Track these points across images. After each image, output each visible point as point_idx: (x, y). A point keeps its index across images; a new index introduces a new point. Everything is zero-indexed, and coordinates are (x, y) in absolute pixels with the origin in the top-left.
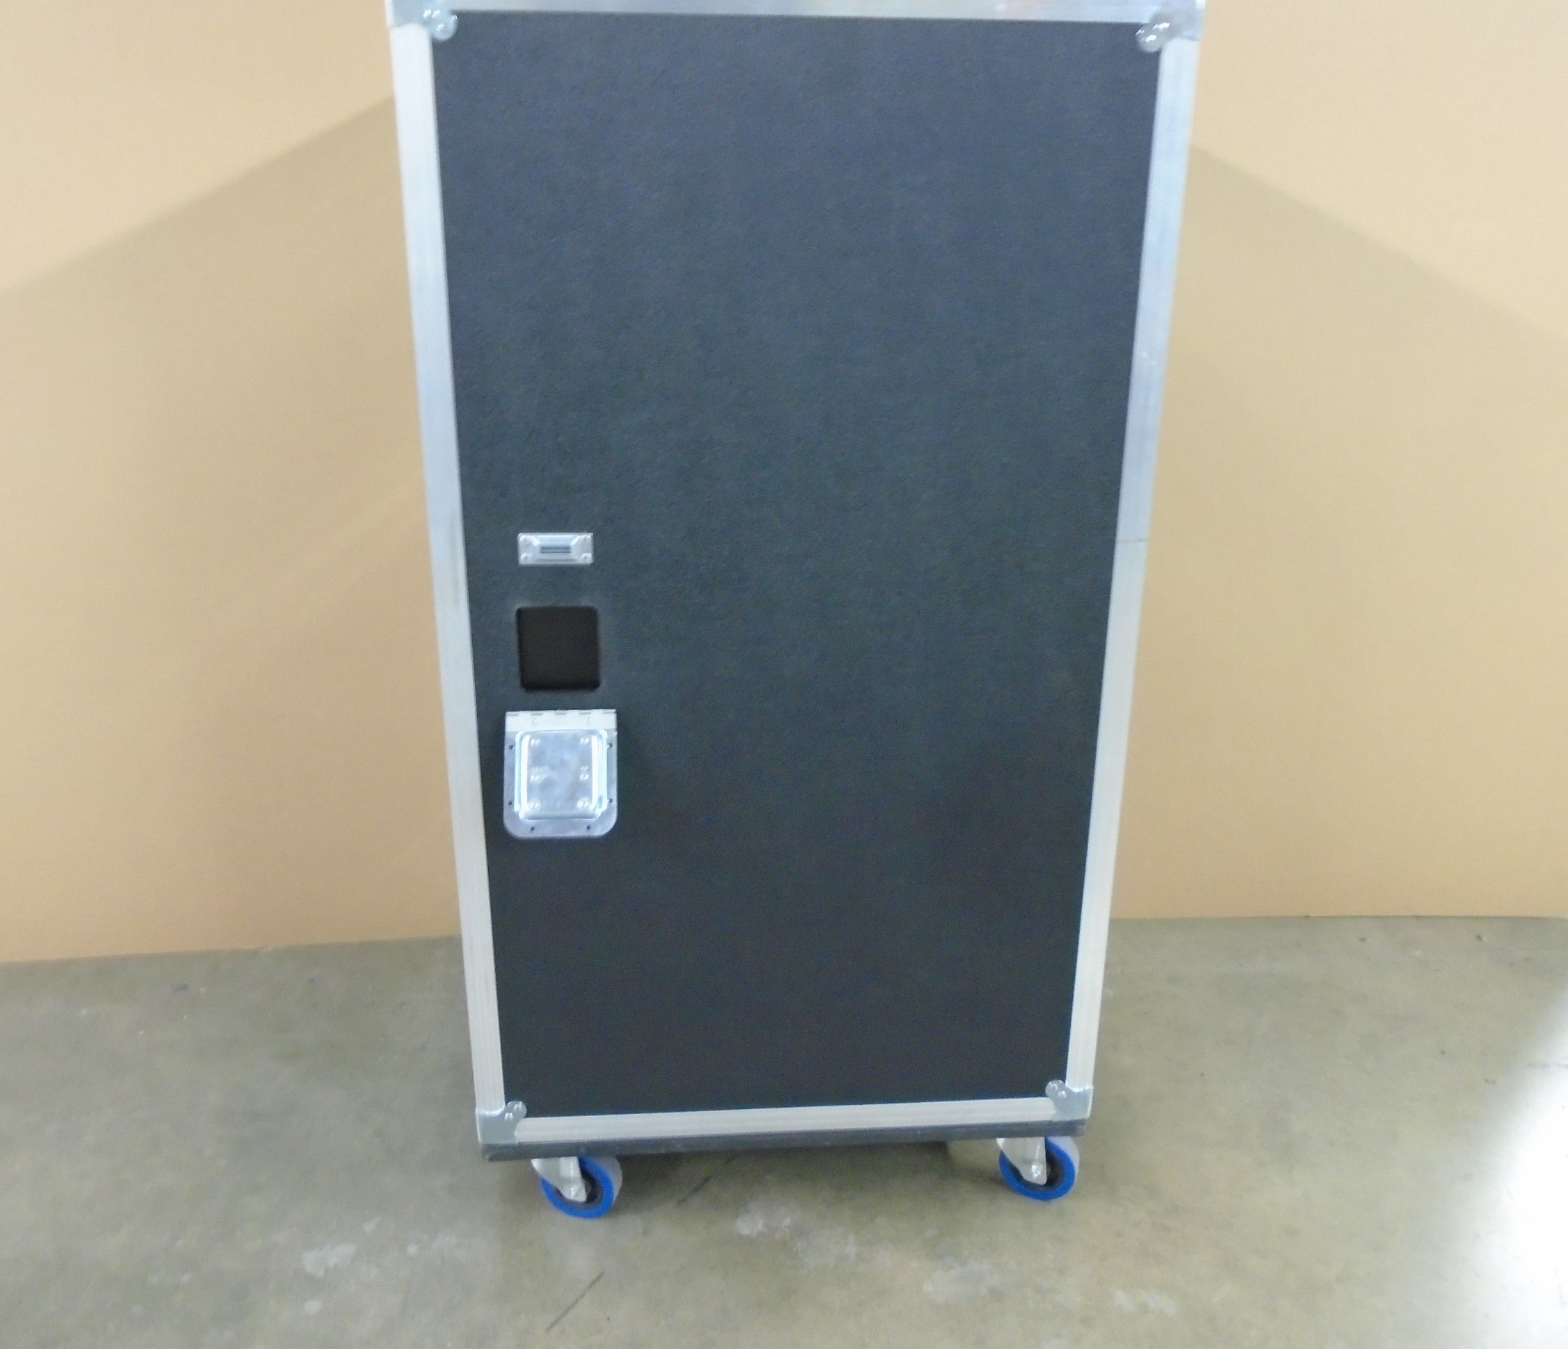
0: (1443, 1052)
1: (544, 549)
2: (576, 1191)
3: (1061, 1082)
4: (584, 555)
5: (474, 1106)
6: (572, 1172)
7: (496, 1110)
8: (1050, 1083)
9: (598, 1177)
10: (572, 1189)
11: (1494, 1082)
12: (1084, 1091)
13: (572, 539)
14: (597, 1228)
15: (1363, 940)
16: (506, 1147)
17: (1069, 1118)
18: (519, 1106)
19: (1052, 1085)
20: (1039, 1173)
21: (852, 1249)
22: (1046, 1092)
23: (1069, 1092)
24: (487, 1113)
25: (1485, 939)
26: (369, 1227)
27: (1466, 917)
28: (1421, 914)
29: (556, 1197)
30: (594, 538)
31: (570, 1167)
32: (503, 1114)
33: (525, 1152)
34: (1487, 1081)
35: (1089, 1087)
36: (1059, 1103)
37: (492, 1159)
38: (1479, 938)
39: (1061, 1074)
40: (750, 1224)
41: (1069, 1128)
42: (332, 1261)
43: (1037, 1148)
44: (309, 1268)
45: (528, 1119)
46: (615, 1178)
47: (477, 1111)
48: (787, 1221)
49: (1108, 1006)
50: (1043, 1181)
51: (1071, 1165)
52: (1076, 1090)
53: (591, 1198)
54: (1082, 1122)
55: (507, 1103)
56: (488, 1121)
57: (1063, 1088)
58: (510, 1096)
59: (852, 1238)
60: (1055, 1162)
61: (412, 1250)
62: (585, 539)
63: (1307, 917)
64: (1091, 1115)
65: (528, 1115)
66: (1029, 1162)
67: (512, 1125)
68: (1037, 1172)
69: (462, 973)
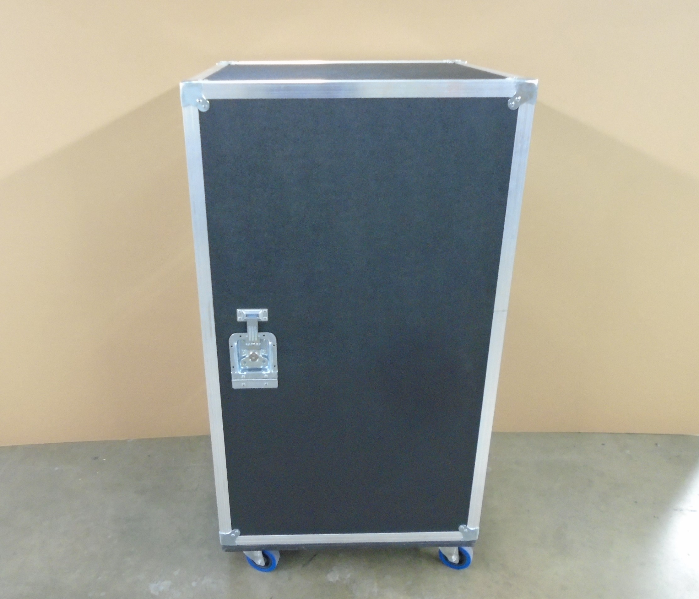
0: (636, 502)
1: (247, 315)
2: (260, 561)
3: (465, 526)
4: (264, 317)
5: (219, 531)
6: (259, 555)
7: (228, 532)
8: (461, 526)
9: (270, 557)
10: (259, 561)
11: (658, 518)
12: (476, 529)
13: (259, 311)
14: (269, 576)
15: (603, 444)
16: (233, 546)
17: (468, 540)
18: (237, 531)
19: (462, 527)
20: (456, 559)
21: (375, 590)
22: (459, 529)
23: (468, 529)
24: (224, 533)
25: (659, 445)
26: (176, 573)
27: (651, 434)
28: (630, 432)
29: (252, 563)
30: (268, 311)
31: (259, 554)
32: (231, 534)
33: (240, 549)
34: (654, 517)
35: (478, 528)
36: (464, 534)
37: (226, 551)
38: (656, 444)
39: (465, 522)
40: (333, 577)
41: (469, 544)
42: (162, 588)
43: (455, 550)
44: (152, 592)
45: (241, 536)
46: (277, 557)
47: (220, 533)
48: (349, 576)
49: (489, 475)
50: (458, 562)
51: (469, 557)
52: (472, 529)
53: (267, 564)
54: (474, 542)
55: (232, 530)
56: (224, 536)
57: (466, 528)
58: (233, 527)
59: (376, 584)
60: (463, 556)
61: (194, 584)
62: (265, 311)
63: (579, 433)
64: (478, 538)
65: (241, 535)
66: (451, 555)
67: (234, 538)
68: (454, 559)
69: (211, 454)
